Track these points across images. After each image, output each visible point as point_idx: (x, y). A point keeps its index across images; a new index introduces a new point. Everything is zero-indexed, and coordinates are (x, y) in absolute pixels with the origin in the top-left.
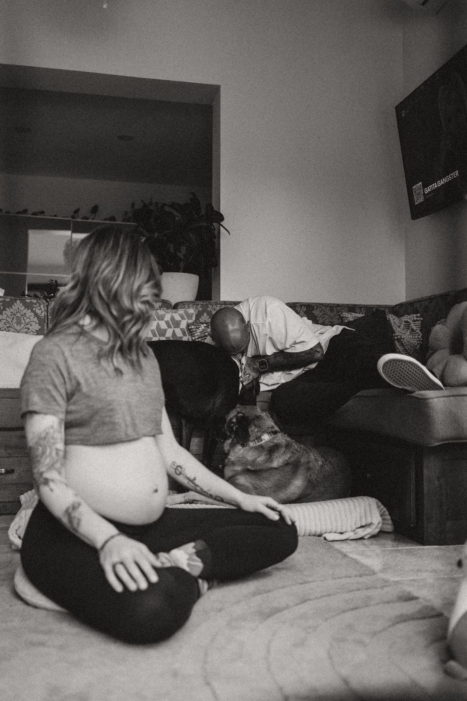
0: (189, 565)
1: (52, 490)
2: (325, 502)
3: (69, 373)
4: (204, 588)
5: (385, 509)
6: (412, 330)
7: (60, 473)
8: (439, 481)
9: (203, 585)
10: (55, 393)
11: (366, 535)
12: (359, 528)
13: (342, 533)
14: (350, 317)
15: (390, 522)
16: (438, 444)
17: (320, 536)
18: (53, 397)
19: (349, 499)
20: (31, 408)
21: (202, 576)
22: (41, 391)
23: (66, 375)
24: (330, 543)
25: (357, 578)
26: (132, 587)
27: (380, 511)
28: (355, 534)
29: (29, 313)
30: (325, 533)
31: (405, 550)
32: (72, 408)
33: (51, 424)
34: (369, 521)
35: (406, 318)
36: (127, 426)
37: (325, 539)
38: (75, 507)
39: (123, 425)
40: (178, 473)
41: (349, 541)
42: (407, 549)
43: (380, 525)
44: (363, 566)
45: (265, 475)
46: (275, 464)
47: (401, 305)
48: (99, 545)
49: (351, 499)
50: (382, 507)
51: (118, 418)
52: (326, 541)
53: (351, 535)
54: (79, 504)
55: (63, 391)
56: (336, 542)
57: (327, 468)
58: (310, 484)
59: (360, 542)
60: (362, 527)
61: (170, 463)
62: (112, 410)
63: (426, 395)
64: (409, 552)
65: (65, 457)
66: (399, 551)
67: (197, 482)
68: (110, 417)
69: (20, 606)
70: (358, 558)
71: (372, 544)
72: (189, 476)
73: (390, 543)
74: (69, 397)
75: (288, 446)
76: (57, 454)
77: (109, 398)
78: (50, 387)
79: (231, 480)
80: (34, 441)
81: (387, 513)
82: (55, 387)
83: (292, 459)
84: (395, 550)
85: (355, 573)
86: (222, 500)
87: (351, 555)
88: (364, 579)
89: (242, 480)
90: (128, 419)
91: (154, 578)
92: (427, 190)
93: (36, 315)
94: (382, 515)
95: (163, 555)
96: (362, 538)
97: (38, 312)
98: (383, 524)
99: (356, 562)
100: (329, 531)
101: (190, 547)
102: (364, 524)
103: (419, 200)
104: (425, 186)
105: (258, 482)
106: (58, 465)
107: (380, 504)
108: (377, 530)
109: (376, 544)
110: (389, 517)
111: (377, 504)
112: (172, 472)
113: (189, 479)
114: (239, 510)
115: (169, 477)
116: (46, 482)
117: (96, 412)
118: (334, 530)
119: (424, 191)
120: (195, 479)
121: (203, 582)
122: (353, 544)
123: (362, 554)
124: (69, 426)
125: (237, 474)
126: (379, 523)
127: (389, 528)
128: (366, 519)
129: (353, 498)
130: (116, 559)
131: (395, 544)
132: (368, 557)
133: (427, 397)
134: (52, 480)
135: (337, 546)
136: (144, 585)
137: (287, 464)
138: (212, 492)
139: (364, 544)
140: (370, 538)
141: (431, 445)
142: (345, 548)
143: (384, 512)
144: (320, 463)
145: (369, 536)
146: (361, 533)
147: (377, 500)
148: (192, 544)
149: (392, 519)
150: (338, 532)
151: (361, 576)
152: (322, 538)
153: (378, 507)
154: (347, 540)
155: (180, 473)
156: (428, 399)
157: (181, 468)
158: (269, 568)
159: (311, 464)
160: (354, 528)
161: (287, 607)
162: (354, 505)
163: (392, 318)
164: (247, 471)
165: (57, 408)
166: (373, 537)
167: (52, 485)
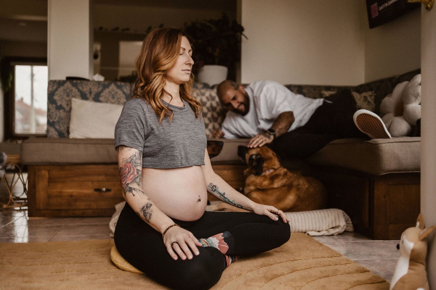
0: (219, 246)
1: (134, 195)
2: (309, 211)
3: (146, 122)
4: (229, 262)
5: (348, 217)
6: (369, 102)
7: (139, 185)
8: (385, 198)
9: (229, 260)
10: (137, 134)
11: (335, 233)
12: (331, 228)
13: (319, 232)
14: (327, 93)
15: (351, 225)
16: (385, 174)
17: (305, 233)
18: (136, 136)
19: (324, 210)
20: (122, 143)
21: (229, 254)
22: (128, 133)
23: (144, 123)
24: (312, 237)
25: (329, 259)
26: (184, 257)
27: (345, 218)
28: (328, 232)
29: (120, 92)
30: (309, 231)
31: (361, 243)
32: (148, 144)
33: (134, 153)
34: (338, 224)
35: (364, 94)
36: (182, 158)
37: (308, 234)
38: (148, 206)
39: (179, 158)
40: (214, 190)
41: (324, 237)
42: (362, 242)
43: (345, 227)
44: (332, 251)
45: (270, 192)
46: (276, 185)
47: (361, 86)
48: (162, 231)
49: (326, 210)
50: (347, 215)
51: (177, 153)
52: (308, 236)
53: (325, 233)
54: (151, 205)
55: (142, 133)
56: (315, 237)
57: (311, 190)
58: (299, 199)
59: (331, 237)
60: (333, 228)
61: (208, 183)
62: (173, 147)
63: (377, 142)
64: (363, 244)
65: (142, 175)
66: (357, 243)
67: (226, 196)
68: (171, 151)
69: (114, 269)
70: (330, 246)
71: (339, 238)
72: (220, 192)
73: (351, 238)
74: (146, 137)
75: (285, 174)
76: (138, 173)
77: (171, 139)
78: (135, 130)
79: (248, 195)
80: (123, 164)
81: (350, 219)
82: (138, 130)
83: (288, 182)
84: (354, 242)
85: (327, 255)
86: (242, 207)
87: (325, 245)
88: (334, 259)
89: (255, 195)
90: (183, 153)
91: (197, 253)
92: (381, 8)
93: (124, 93)
94: (346, 221)
95: (203, 240)
96: (333, 235)
97: (125, 91)
98: (347, 226)
99: (329, 249)
100: (311, 230)
101: (220, 236)
102: (334, 226)
103: (375, 15)
104: (380, 5)
105: (265, 197)
106: (138, 180)
107: (345, 213)
108: (343, 230)
109: (343, 239)
110: (351, 222)
111: (343, 213)
112: (210, 189)
113: (220, 194)
114: (252, 213)
115: (208, 192)
116: (131, 190)
117: (163, 148)
118: (314, 229)
119: (378, 9)
120: (224, 194)
121: (229, 257)
122: (327, 238)
123: (333, 244)
124: (145, 155)
125: (252, 191)
126: (344, 226)
127: (351, 229)
128: (336, 223)
129: (327, 210)
130: (173, 240)
131: (354, 239)
132: (336, 246)
133: (378, 143)
134: (134, 189)
135: (316, 239)
136: (191, 257)
137: (284, 186)
138: (235, 202)
139: (334, 238)
140: (338, 235)
141: (380, 175)
142: (322, 240)
143: (348, 219)
144: (307, 186)
145: (337, 234)
146: (332, 232)
147: (343, 211)
148: (222, 234)
149: (353, 224)
150: (317, 231)
151: (331, 257)
152: (306, 234)
153: (344, 216)
154: (323, 235)
155: (215, 190)
156: (378, 144)
157: (216, 187)
158: (272, 251)
159: (300, 186)
160: (328, 229)
161: (283, 274)
162: (328, 214)
163: (355, 95)
164: (258, 190)
165: (138, 144)
166: (340, 234)
167: (134, 192)
